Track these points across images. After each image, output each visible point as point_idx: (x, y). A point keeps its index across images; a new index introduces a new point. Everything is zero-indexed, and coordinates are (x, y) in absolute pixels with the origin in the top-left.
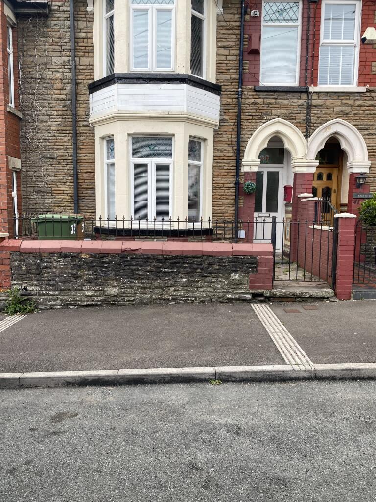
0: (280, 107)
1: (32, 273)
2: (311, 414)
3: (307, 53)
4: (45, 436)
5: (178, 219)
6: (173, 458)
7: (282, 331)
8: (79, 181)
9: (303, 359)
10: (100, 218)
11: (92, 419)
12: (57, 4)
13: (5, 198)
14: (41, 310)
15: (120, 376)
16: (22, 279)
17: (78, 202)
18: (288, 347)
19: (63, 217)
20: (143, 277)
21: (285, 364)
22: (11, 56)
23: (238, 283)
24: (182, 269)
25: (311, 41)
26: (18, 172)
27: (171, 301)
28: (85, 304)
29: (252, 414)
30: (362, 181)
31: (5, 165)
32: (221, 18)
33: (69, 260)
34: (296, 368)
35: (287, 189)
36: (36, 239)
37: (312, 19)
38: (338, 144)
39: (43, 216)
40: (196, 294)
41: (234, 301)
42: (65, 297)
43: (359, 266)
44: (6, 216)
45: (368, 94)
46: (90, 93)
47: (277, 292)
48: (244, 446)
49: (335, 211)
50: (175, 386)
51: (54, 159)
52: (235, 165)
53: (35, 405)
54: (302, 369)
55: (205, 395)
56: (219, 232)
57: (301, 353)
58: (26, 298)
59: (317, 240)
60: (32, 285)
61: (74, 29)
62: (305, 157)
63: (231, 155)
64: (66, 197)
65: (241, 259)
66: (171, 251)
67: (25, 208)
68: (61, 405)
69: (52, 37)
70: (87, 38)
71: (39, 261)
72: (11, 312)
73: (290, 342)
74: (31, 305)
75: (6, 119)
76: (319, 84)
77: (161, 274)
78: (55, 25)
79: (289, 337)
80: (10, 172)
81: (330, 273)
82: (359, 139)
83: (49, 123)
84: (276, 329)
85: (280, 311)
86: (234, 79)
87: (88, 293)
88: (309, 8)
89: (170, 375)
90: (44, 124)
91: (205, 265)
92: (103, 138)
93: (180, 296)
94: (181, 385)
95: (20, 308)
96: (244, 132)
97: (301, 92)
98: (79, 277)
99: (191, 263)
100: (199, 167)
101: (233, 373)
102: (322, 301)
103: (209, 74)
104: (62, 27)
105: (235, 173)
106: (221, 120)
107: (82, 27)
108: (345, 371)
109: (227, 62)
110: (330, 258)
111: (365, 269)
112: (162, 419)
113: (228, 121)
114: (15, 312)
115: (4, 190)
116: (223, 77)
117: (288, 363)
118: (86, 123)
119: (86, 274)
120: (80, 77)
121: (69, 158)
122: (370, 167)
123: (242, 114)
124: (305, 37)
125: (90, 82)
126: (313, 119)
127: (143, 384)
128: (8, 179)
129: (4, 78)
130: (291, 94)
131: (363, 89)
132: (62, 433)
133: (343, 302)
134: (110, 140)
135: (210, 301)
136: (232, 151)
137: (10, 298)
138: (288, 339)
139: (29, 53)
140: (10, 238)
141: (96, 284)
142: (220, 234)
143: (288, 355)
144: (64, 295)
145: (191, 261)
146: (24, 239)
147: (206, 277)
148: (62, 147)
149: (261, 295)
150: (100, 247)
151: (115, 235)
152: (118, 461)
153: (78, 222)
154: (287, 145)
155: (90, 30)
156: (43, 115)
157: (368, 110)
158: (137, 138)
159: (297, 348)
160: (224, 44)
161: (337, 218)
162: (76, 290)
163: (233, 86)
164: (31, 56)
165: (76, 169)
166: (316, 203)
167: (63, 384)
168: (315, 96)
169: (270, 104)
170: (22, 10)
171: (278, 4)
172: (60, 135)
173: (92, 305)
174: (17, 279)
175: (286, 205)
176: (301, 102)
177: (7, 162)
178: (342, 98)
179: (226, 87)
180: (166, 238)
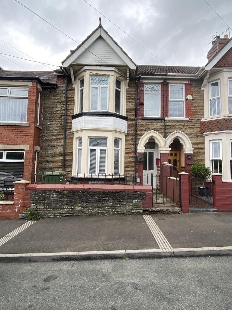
0: (153, 126)
1: (41, 200)
2: (172, 277)
3: (164, 104)
4: (40, 290)
5: (109, 174)
6: (104, 304)
7: (158, 230)
8: (66, 156)
9: (167, 246)
10: (74, 174)
11: (64, 280)
12: (60, 84)
13: (31, 164)
14: (43, 218)
15: (79, 255)
16: (35, 203)
17: (64, 165)
18: (161, 239)
19: (57, 173)
20: (92, 202)
21: (159, 248)
22: (39, 104)
23: (136, 205)
24: (110, 198)
25: (165, 100)
26: (38, 152)
27: (105, 213)
28: (65, 215)
29: (144, 277)
30: (190, 157)
31: (32, 150)
32: (128, 90)
33: (58, 194)
34: (164, 251)
35: (157, 160)
36: (44, 184)
37: (165, 91)
38: (178, 141)
39: (48, 173)
40: (117, 210)
41: (135, 214)
42: (55, 212)
43: (192, 195)
44: (31, 172)
45: (190, 121)
46: (72, 119)
47: (155, 209)
48: (140, 296)
49: (179, 171)
50: (106, 261)
51: (55, 146)
52: (134, 149)
53: (37, 272)
54: (167, 251)
55: (121, 266)
56: (127, 179)
57: (167, 242)
58: (37, 212)
59: (172, 184)
60: (40, 206)
61: (67, 94)
62: (165, 146)
63: (133, 145)
64: (59, 163)
65: (138, 193)
66: (105, 189)
67: (40, 168)
68: (50, 272)
69: (57, 97)
70: (72, 97)
71: (44, 195)
72: (29, 219)
73: (161, 236)
74: (39, 216)
75: (34, 130)
76: (169, 116)
77: (101, 200)
78: (59, 92)
79: (161, 233)
80: (34, 153)
81: (178, 200)
82: (188, 139)
83: (54, 131)
84: (155, 229)
85: (156, 219)
86: (133, 114)
87: (67, 209)
88: (164, 87)
89: (104, 255)
90: (52, 132)
91: (121, 196)
92: (77, 138)
93: (110, 211)
94: (109, 260)
95: (34, 217)
96: (138, 136)
97: (162, 120)
98: (62, 202)
99: (115, 195)
100: (119, 150)
101: (134, 253)
102: (176, 213)
103: (123, 112)
104: (62, 93)
105: (134, 153)
106: (128, 131)
107: (70, 93)
108: (187, 253)
109: (130, 108)
110: (178, 193)
111: (194, 197)
112: (99, 280)
113: (131, 131)
114: (31, 219)
115: (31, 160)
116: (129, 113)
117: (161, 248)
118: (70, 132)
119: (66, 200)
120: (68, 113)
121: (61, 146)
122: (193, 151)
123: (137, 128)
124: (162, 98)
125: (73, 115)
126: (167, 131)
127: (91, 260)
128: (33, 155)
129: (35, 113)
130: (157, 121)
131: (188, 119)
132: (49, 288)
133: (186, 214)
134: (80, 139)
135: (124, 213)
136: (133, 144)
137: (29, 212)
138: (160, 235)
139: (47, 103)
140: (31, 183)
141: (70, 206)
142: (128, 180)
143: (161, 243)
144: (55, 211)
145: (115, 194)
146: (39, 184)
147: (122, 202)
148: (59, 142)
149: (147, 210)
150: (73, 188)
151: (80, 181)
152: (76, 306)
153: (64, 175)
154: (156, 142)
155: (73, 94)
156: (51, 128)
157: (190, 127)
158: (92, 138)
159: (165, 239)
160: (129, 101)
161: (180, 175)
162: (61, 208)
163: (133, 118)
164: (48, 104)
165: (64, 151)
166: (170, 167)
167: (51, 260)
168: (168, 122)
169: (149, 125)
170: (45, 86)
171: (151, 85)
172: (58, 136)
173: (68, 216)
174: (33, 203)
175: (158, 167)
176: (162, 124)
177: (34, 148)
178: (179, 122)
179: (130, 118)
180: (103, 182)
